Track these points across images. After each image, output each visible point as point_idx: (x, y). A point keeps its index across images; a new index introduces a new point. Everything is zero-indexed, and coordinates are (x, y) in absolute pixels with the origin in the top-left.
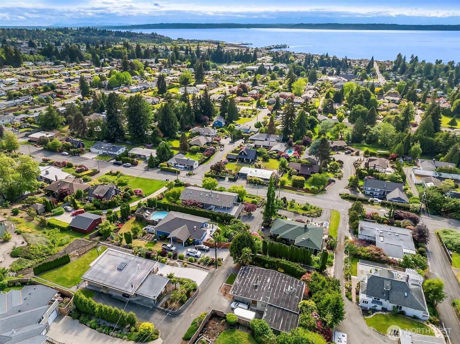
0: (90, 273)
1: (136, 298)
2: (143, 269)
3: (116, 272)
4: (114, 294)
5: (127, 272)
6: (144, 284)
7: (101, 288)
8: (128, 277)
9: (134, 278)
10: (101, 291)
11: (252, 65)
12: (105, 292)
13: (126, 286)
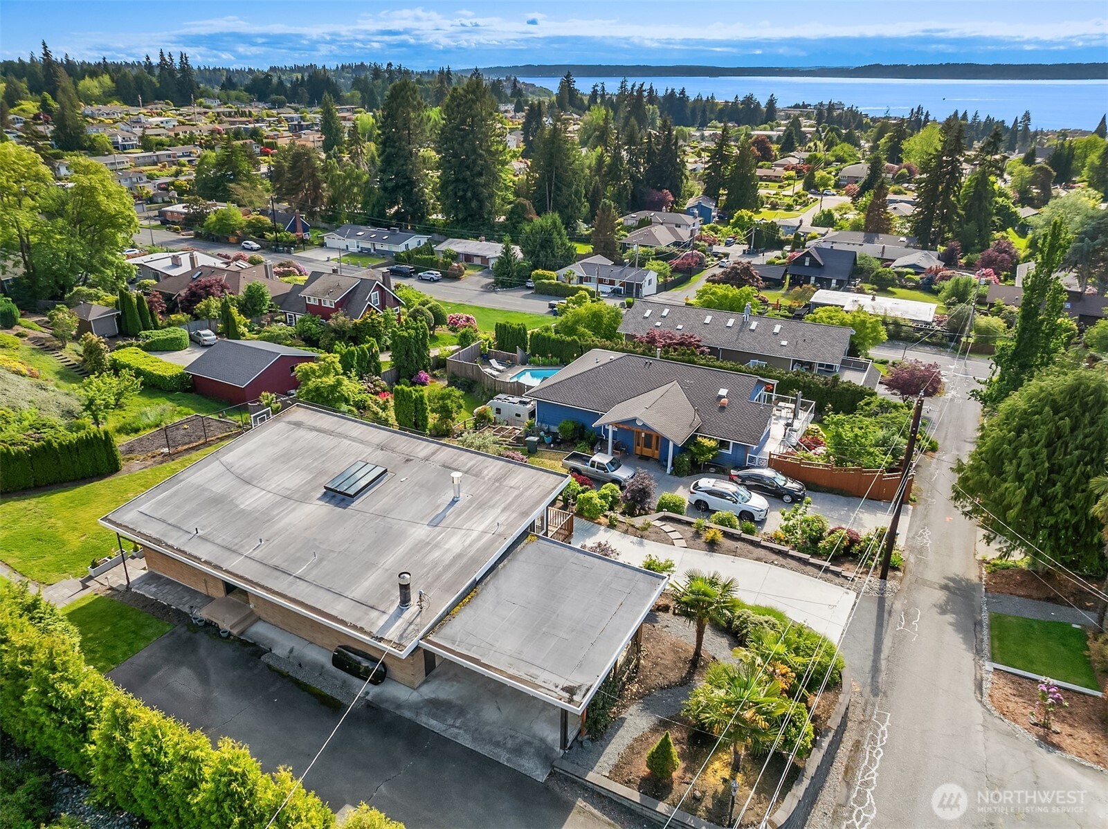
0: (162, 503)
1: (428, 692)
2: (481, 505)
3: (318, 509)
4: (282, 644)
5: (383, 515)
6: (488, 595)
7: (209, 599)
8: (385, 538)
9: (424, 546)
10: (203, 614)
11: (765, 129)
12: (226, 623)
13: (358, 592)
